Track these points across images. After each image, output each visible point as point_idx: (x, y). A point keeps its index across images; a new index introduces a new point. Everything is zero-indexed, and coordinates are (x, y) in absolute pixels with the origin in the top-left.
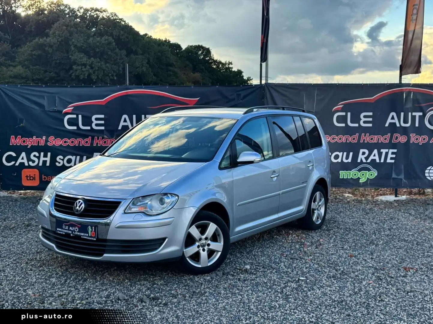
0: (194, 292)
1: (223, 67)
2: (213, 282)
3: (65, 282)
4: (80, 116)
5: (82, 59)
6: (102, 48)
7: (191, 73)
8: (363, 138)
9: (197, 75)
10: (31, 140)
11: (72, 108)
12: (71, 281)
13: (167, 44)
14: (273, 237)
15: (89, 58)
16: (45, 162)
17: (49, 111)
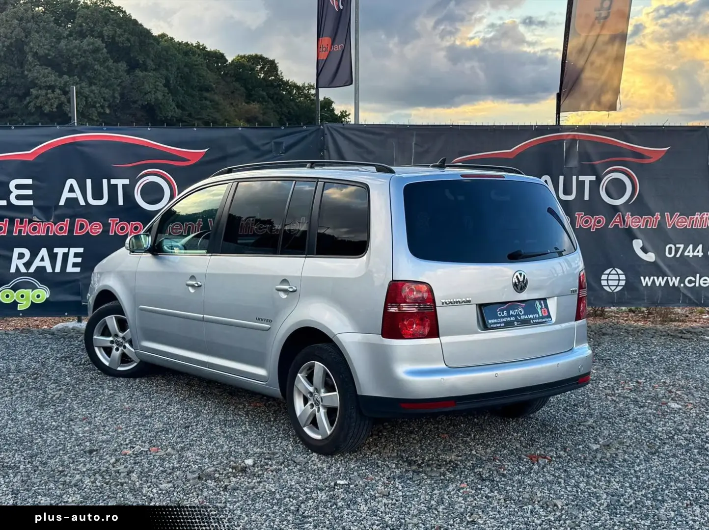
1: (299, 93)
5: (48, 77)
6: (83, 59)
7: (244, 104)
9: (255, 107)
13: (199, 52)
15: (60, 76)
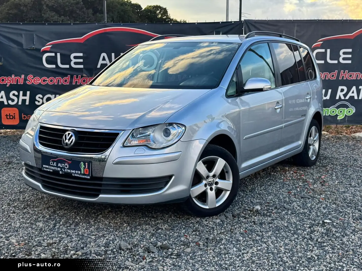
0: (207, 239)
2: (225, 225)
3: (55, 226)
4: (59, 55)
5: (54, 17)
8: (342, 75)
10: (9, 79)
11: (51, 46)
12: (61, 225)
13: (128, 4)
14: (270, 174)
15: (60, 16)
16: (24, 101)
17: (27, 49)
